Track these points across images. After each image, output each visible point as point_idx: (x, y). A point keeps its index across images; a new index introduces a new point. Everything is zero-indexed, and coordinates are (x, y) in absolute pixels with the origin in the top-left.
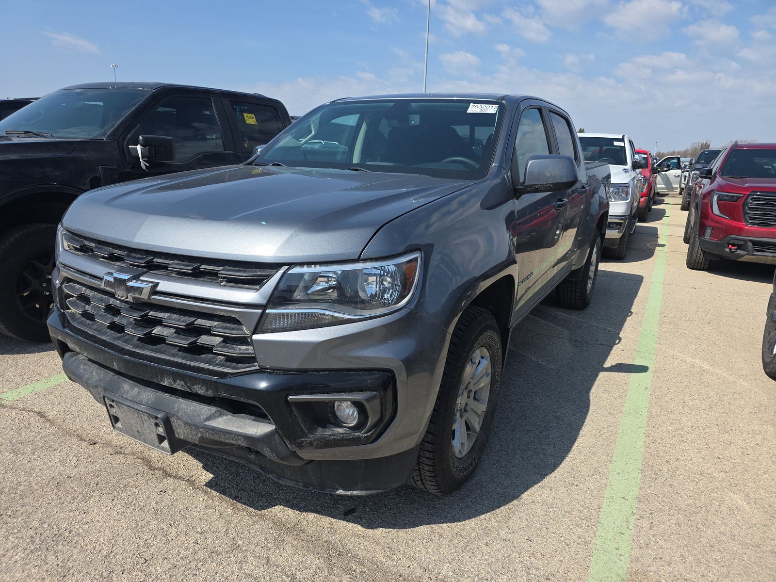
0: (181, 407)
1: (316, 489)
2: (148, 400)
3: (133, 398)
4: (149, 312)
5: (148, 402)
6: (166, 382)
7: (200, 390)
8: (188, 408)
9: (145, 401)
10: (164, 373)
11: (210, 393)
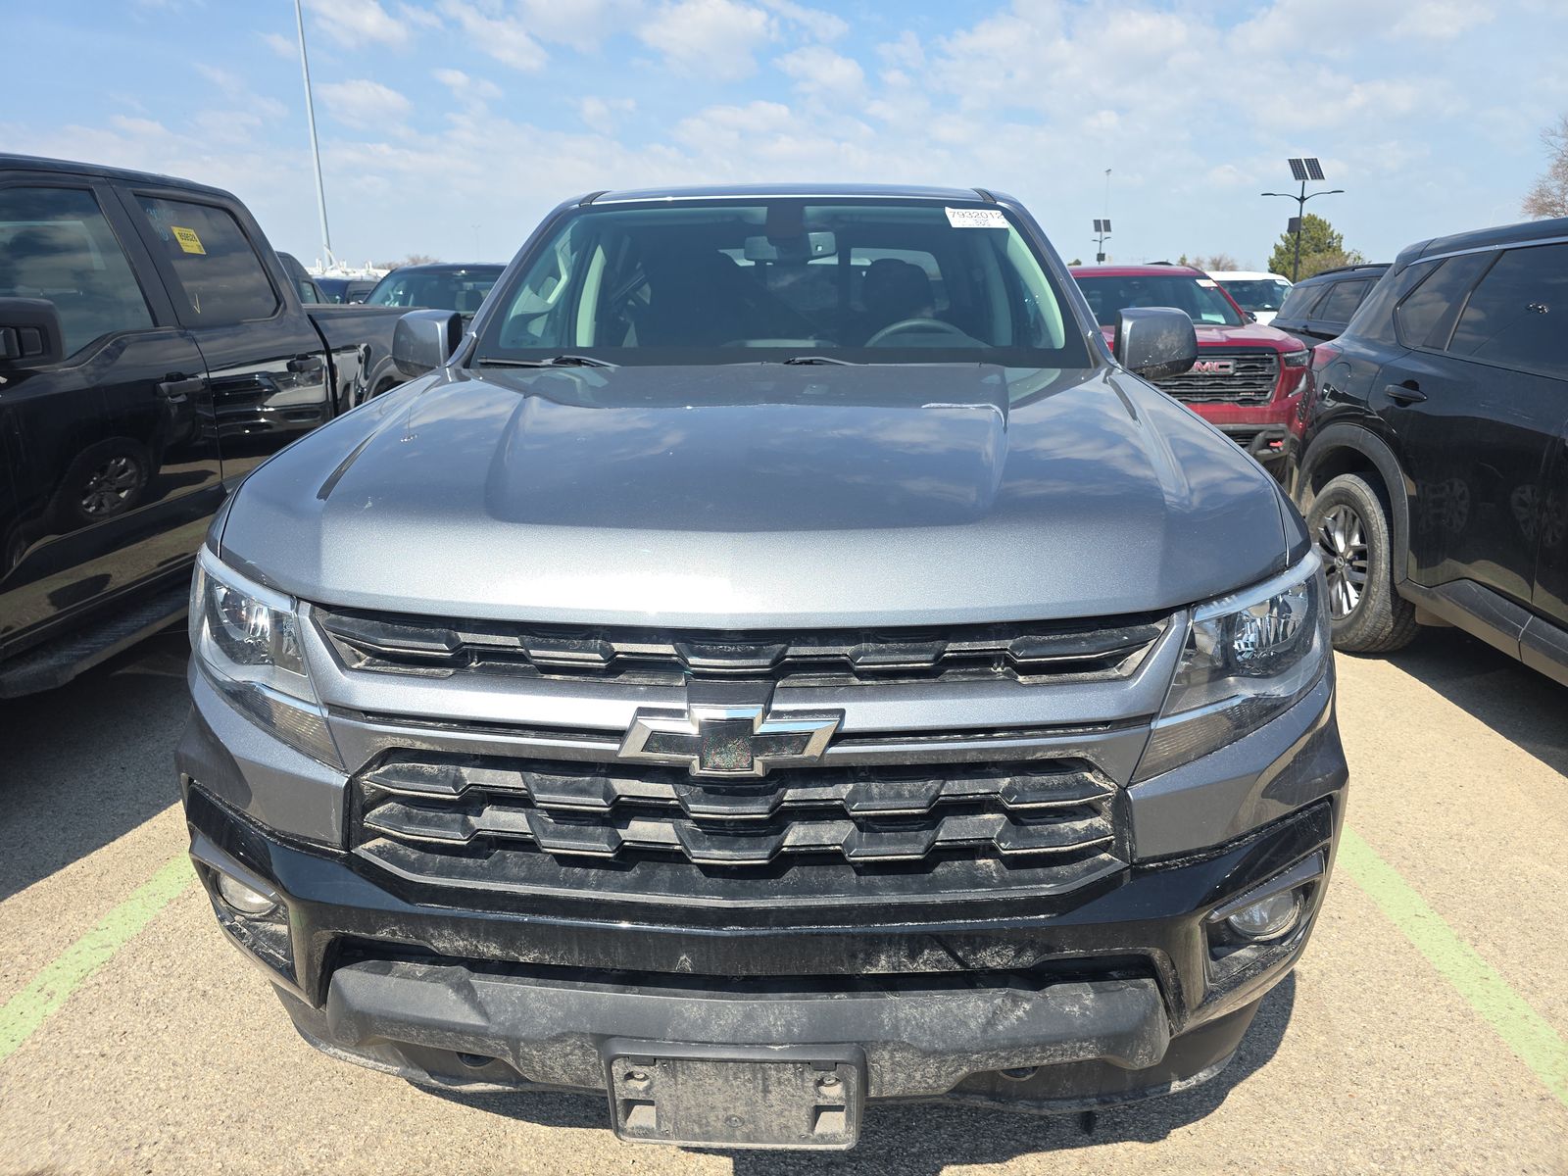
0: (901, 1015)
1: (1130, 1099)
2: (788, 1025)
3: (734, 1035)
4: (784, 794)
5: (789, 1031)
6: (882, 966)
7: (993, 959)
8: (923, 1013)
9: (778, 1029)
10: (875, 944)
11: (1028, 959)
